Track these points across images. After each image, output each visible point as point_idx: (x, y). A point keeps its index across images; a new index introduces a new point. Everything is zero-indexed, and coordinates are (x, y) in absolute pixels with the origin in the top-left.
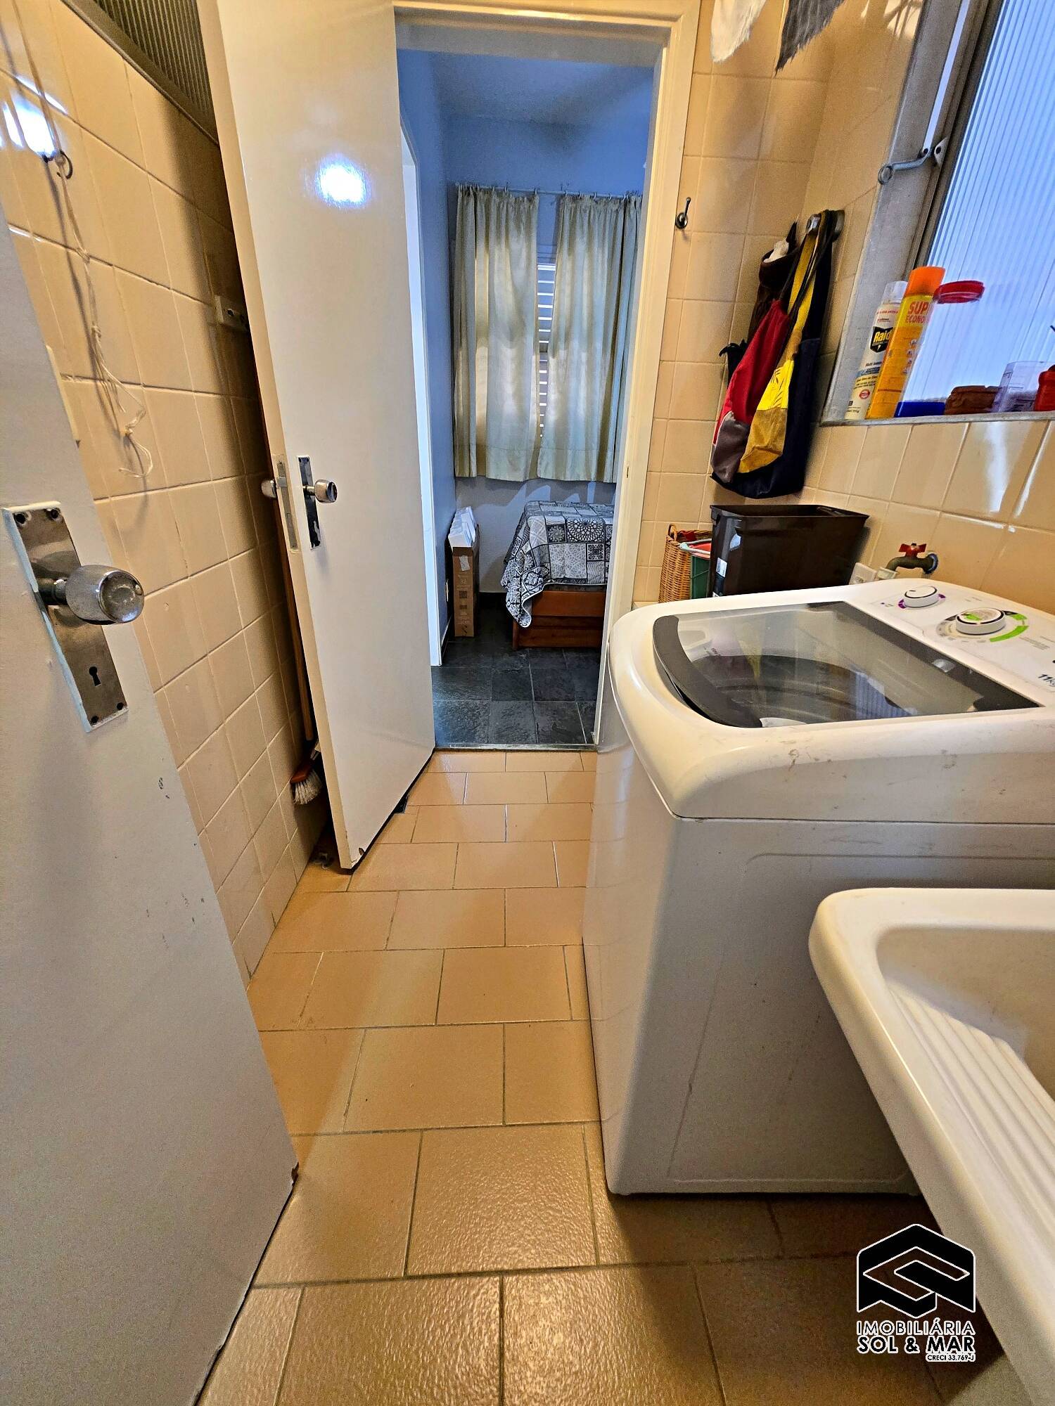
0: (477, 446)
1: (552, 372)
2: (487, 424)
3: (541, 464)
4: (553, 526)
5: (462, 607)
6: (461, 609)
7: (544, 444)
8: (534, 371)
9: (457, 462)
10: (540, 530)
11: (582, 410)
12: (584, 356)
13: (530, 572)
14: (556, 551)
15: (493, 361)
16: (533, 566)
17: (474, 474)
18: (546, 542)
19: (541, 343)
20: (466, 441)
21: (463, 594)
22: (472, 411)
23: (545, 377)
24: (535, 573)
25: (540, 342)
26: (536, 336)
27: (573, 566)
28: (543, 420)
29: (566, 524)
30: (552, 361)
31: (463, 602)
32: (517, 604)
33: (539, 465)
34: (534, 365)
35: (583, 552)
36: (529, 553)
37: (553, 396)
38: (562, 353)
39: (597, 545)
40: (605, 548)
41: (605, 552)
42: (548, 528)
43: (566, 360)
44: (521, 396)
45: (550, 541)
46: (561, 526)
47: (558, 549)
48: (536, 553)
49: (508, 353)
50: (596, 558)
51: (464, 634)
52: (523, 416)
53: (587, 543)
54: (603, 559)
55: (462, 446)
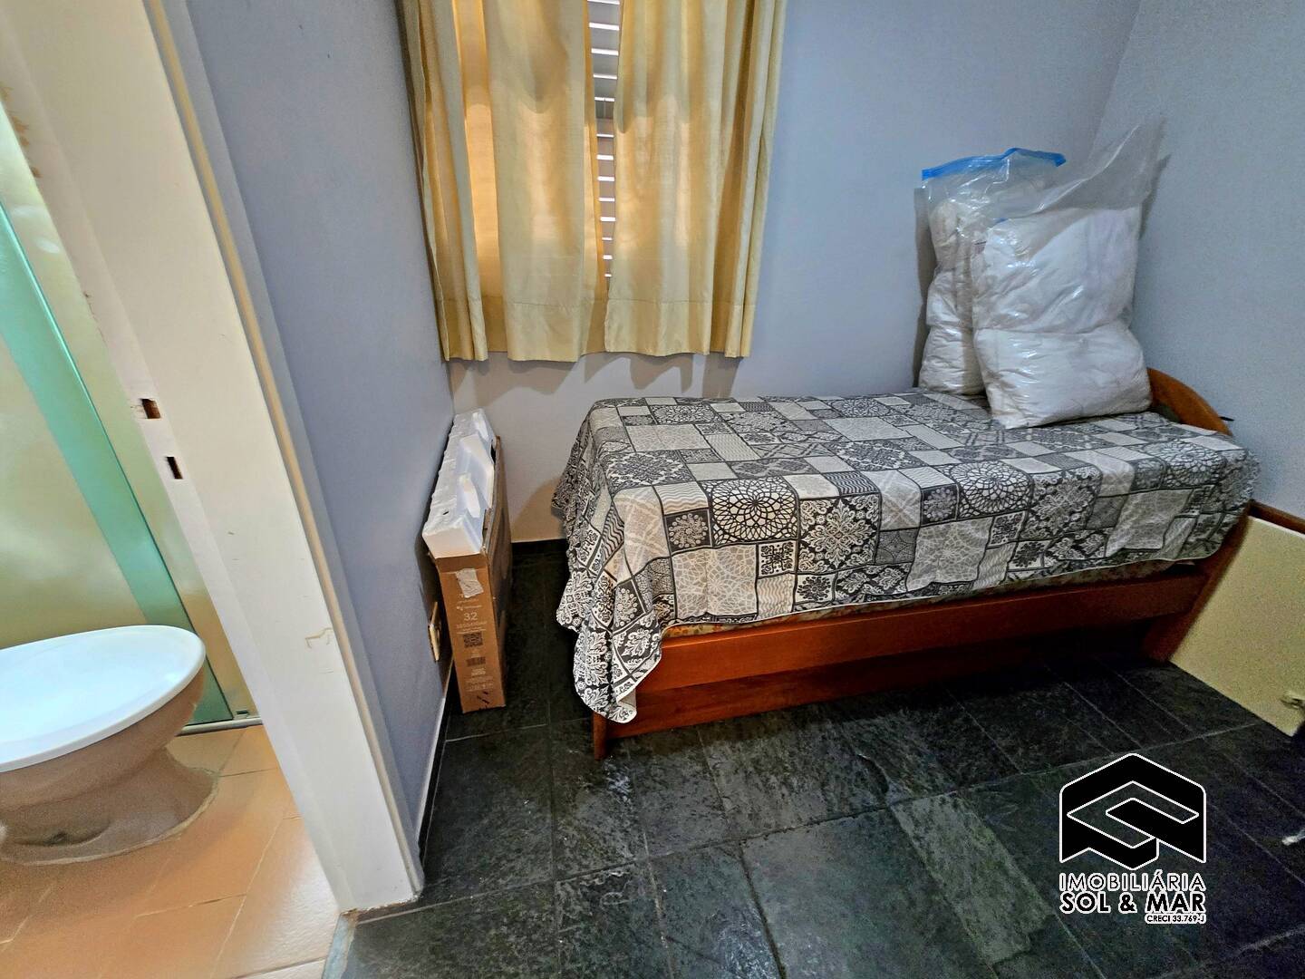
0: (486, 299)
1: (623, 161)
2: (501, 256)
3: (609, 327)
4: (680, 515)
5: (472, 662)
6: (469, 665)
7: (613, 292)
8: (587, 155)
9: (445, 333)
10: (650, 527)
11: (682, 233)
12: (685, 128)
13: (634, 630)
14: (686, 566)
15: (504, 138)
16: (638, 613)
17: (482, 354)
18: (666, 552)
19: (597, 101)
20: (458, 293)
21: (473, 640)
22: (466, 234)
23: (610, 168)
24: (644, 628)
25: (597, 99)
26: (588, 86)
27: (728, 594)
28: (608, 248)
29: (711, 507)
30: (621, 139)
31: (476, 653)
32: (602, 686)
33: (606, 332)
34: (586, 143)
35: (749, 562)
36: (626, 585)
37: (626, 204)
38: (642, 123)
39: (781, 544)
40: (799, 549)
41: (798, 556)
42: (669, 520)
43: (651, 137)
44: (564, 205)
45: (674, 548)
46: (700, 512)
47: (692, 562)
48: (643, 584)
49: (533, 121)
50: (778, 568)
51: (483, 705)
52: (571, 241)
53: (757, 542)
54: (792, 570)
55: (451, 300)
